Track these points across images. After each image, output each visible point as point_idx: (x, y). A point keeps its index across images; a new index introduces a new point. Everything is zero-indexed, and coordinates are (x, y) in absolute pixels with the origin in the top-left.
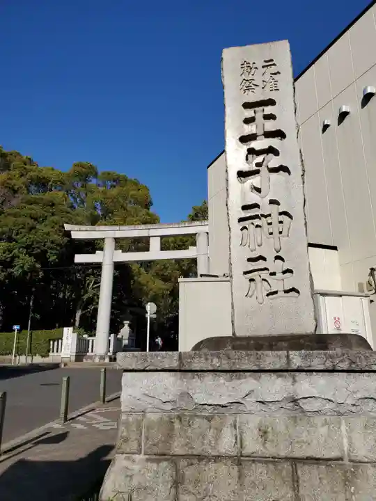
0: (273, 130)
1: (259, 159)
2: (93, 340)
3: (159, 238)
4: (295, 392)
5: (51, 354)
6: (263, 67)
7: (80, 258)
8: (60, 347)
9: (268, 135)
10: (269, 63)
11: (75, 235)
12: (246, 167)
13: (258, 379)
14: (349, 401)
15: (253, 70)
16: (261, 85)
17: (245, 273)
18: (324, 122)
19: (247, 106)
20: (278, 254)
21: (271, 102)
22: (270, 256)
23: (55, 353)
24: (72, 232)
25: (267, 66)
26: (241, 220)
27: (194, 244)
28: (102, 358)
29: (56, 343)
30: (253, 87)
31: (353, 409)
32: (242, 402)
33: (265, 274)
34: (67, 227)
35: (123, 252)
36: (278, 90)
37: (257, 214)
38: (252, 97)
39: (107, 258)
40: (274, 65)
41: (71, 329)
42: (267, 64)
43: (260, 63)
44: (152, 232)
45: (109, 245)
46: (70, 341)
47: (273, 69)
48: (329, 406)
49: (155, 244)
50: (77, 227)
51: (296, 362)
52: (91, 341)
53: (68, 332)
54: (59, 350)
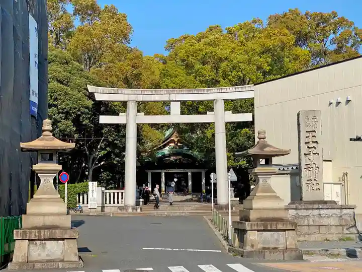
1: (311, 150)
2: (122, 193)
3: (179, 103)
4: (320, 213)
6: (313, 119)
7: (104, 119)
9: (313, 142)
11: (98, 97)
12: (306, 152)
13: (312, 210)
14: (331, 214)
15: (309, 120)
16: (312, 125)
17: (306, 184)
19: (307, 132)
21: (314, 131)
22: (313, 179)
24: (95, 94)
26: (305, 168)
27: (212, 109)
29: (81, 197)
30: (309, 126)
32: (309, 215)
33: (311, 184)
34: (91, 89)
36: (317, 128)
37: (310, 167)
38: (309, 129)
39: (131, 119)
40: (316, 118)
41: (95, 183)
45: (132, 108)
46: (95, 196)
48: (327, 215)
49: (176, 108)
50: (100, 89)
51: (320, 207)
52: (120, 194)
53: (93, 186)
54: (85, 202)
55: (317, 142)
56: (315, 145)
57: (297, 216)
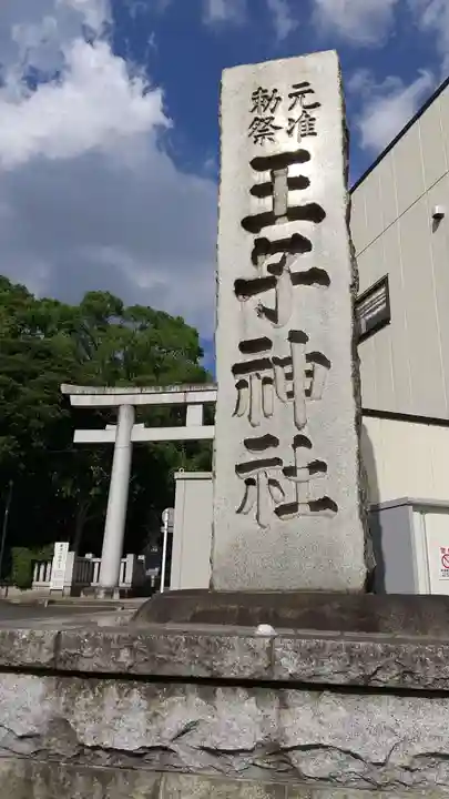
0: (303, 204)
1: (276, 258)
2: (99, 563)
3: (201, 406)
4: (281, 731)
5: (35, 583)
6: (290, 96)
7: (82, 436)
8: (48, 574)
9: (295, 213)
10: (302, 89)
11: (75, 401)
12: (250, 273)
13: (209, 698)
14: (398, 759)
15: (274, 102)
16: (286, 126)
17: (240, 469)
18: (434, 210)
19: (259, 164)
20: (300, 433)
21: (303, 156)
22: (286, 436)
23: (41, 583)
24: (71, 396)
25: (299, 93)
26: (237, 369)
28: (109, 592)
29: (42, 567)
30: (272, 130)
31: (407, 777)
32: (172, 747)
33: (275, 473)
34: (64, 388)
35: (146, 427)
36: (315, 134)
37: (266, 356)
38: (269, 149)
39: (122, 436)
40: (311, 91)
41: (66, 545)
42: (298, 90)
43: (285, 90)
44: (192, 397)
45: (125, 417)
46: (63, 567)
47: (308, 99)
48: (355, 767)
50: (79, 389)
51: (290, 666)
52: (97, 565)
53: (61, 550)
54: (47, 578)
55: (314, 213)
56: (304, 227)
57: (57, 746)
